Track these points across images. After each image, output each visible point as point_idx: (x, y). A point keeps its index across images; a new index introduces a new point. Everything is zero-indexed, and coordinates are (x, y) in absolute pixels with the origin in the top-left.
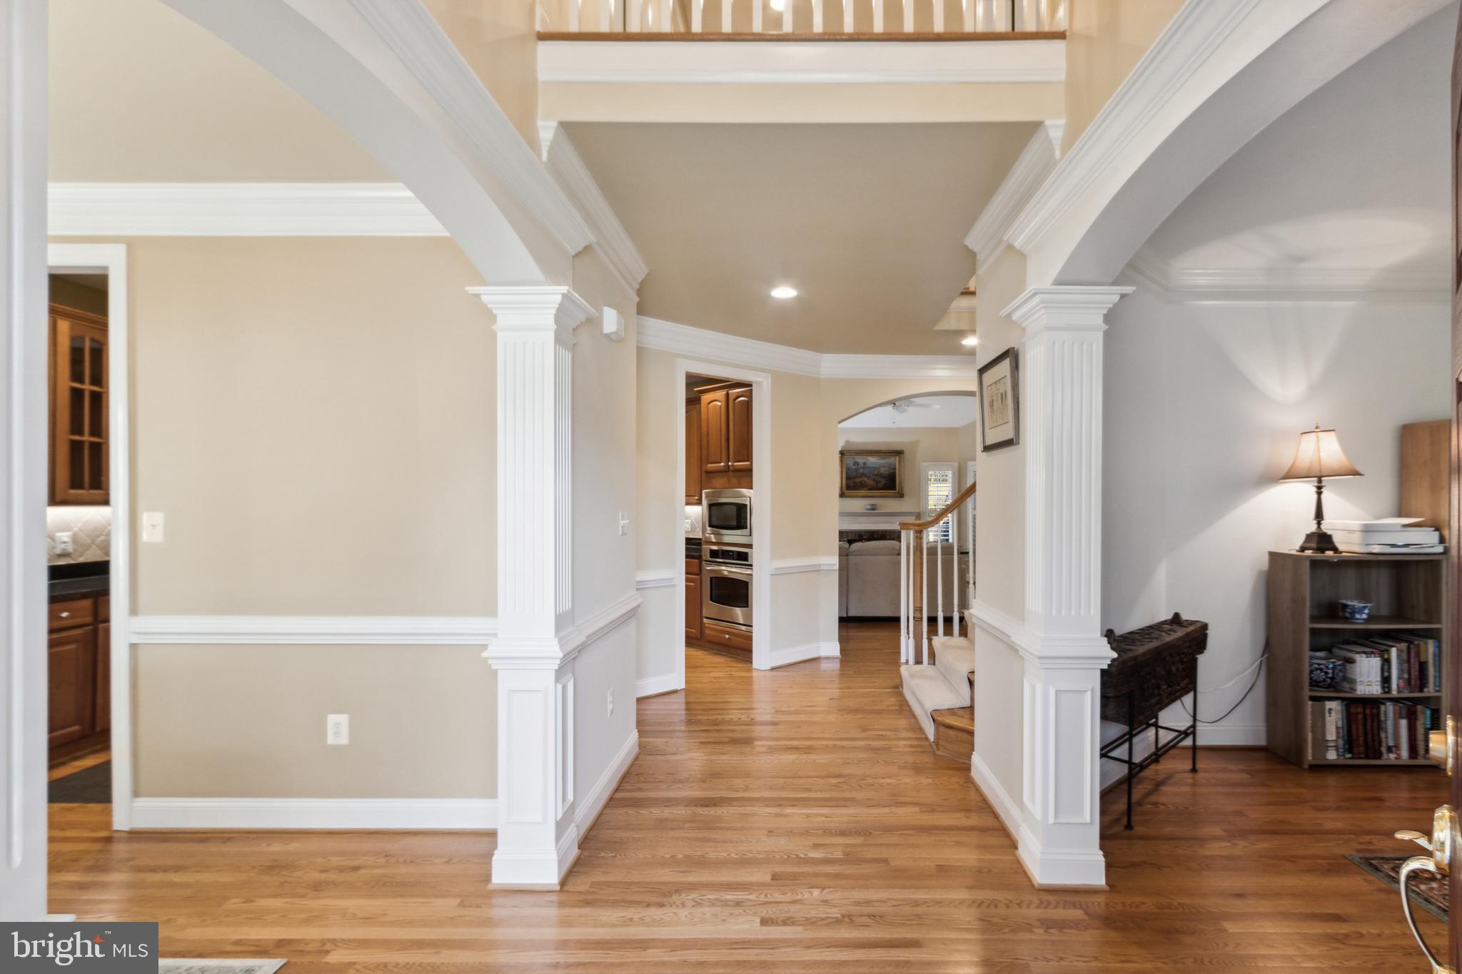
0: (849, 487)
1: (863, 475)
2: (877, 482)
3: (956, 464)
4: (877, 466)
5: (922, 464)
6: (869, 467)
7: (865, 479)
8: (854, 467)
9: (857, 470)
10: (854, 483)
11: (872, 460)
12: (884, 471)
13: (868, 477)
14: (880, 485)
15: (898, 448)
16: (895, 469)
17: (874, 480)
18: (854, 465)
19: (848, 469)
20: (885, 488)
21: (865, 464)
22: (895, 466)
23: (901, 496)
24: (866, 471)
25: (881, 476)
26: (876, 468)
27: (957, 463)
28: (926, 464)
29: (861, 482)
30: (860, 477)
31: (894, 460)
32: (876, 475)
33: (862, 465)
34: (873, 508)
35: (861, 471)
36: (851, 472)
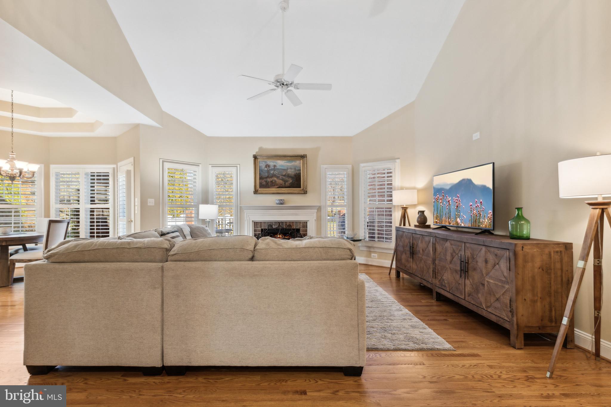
0: (261, 186)
1: (274, 175)
2: (285, 181)
3: (350, 167)
4: (285, 168)
5: (322, 166)
6: (278, 169)
7: (275, 179)
8: (266, 169)
9: (268, 171)
10: (266, 181)
11: (281, 164)
12: (291, 172)
13: (278, 177)
14: (287, 184)
15: (302, 153)
16: (300, 170)
17: (283, 180)
18: (266, 167)
19: (261, 171)
20: (291, 186)
21: (275, 166)
22: (300, 167)
23: (305, 192)
24: (276, 172)
25: (289, 176)
26: (284, 170)
27: (351, 165)
28: (325, 166)
29: (272, 181)
30: (271, 177)
31: (298, 163)
32: (284, 176)
33: (273, 168)
34: (282, 202)
35: (272, 172)
36: (264, 173)
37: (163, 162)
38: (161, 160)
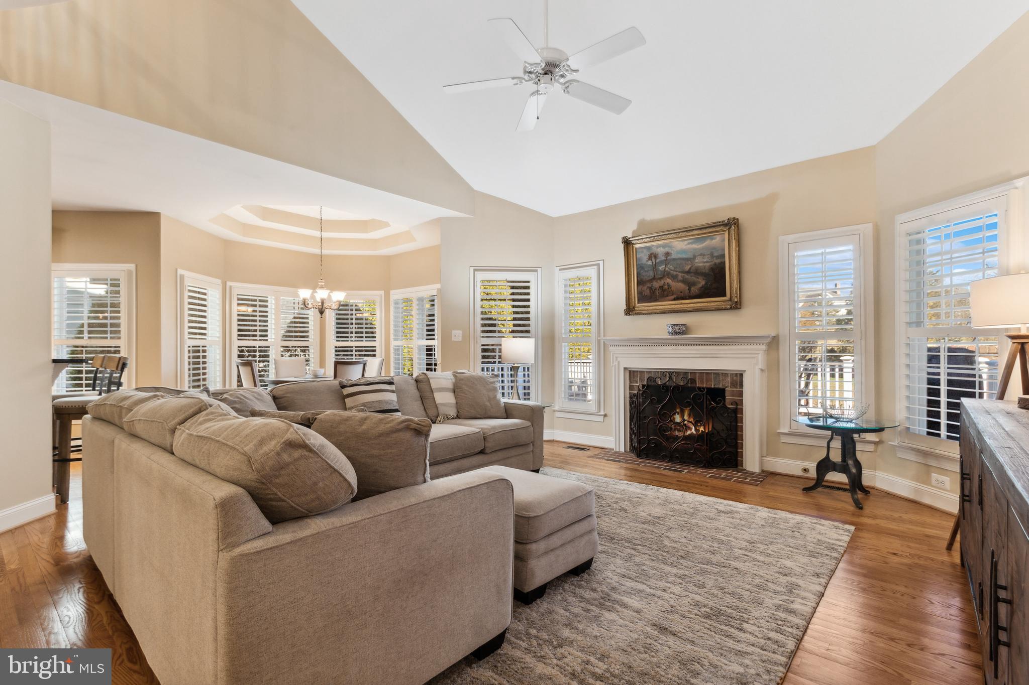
0: (642, 298)
1: (665, 274)
2: (690, 285)
3: (868, 228)
4: (689, 255)
5: (781, 238)
6: (674, 259)
7: (669, 281)
8: (650, 263)
9: (654, 267)
10: (650, 288)
11: (680, 246)
12: (702, 263)
13: (674, 278)
14: (695, 290)
15: (724, 217)
16: (723, 256)
17: (684, 281)
18: (650, 258)
19: (640, 267)
20: (705, 293)
21: (667, 254)
22: (723, 250)
23: (736, 306)
24: (670, 267)
25: (697, 272)
26: (687, 259)
27: (870, 226)
28: (791, 238)
29: (661, 287)
30: (661, 279)
31: (720, 241)
32: (688, 272)
33: (663, 258)
34: (680, 330)
35: (662, 268)
36: (646, 271)
37: (475, 270)
38: (472, 269)
